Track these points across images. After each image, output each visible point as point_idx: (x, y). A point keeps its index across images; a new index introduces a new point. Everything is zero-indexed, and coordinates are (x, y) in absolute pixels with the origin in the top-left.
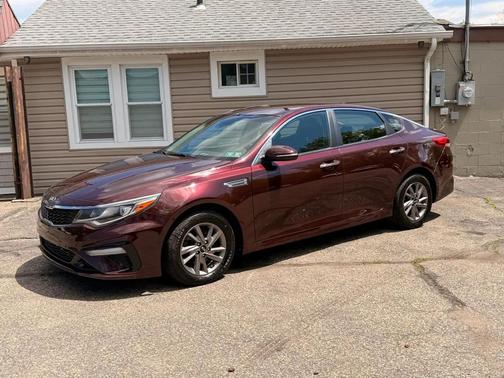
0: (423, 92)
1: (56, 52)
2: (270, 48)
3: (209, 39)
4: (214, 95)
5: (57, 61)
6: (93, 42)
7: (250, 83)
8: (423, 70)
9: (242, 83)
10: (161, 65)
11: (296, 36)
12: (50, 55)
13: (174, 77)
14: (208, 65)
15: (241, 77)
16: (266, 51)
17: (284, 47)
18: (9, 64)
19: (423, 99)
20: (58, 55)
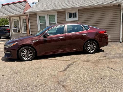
0: (120, 18)
1: (34, 12)
2: (79, 9)
3: (64, 7)
4: (66, 21)
5: (36, 14)
6: (42, 10)
7: (75, 17)
8: (120, 12)
9: (73, 17)
10: (55, 14)
11: (85, 5)
12: (34, 13)
13: (58, 17)
14: (65, 13)
15: (73, 16)
16: (78, 9)
17: (81, 8)
18: (27, 15)
19: (120, 20)
20: (36, 13)
